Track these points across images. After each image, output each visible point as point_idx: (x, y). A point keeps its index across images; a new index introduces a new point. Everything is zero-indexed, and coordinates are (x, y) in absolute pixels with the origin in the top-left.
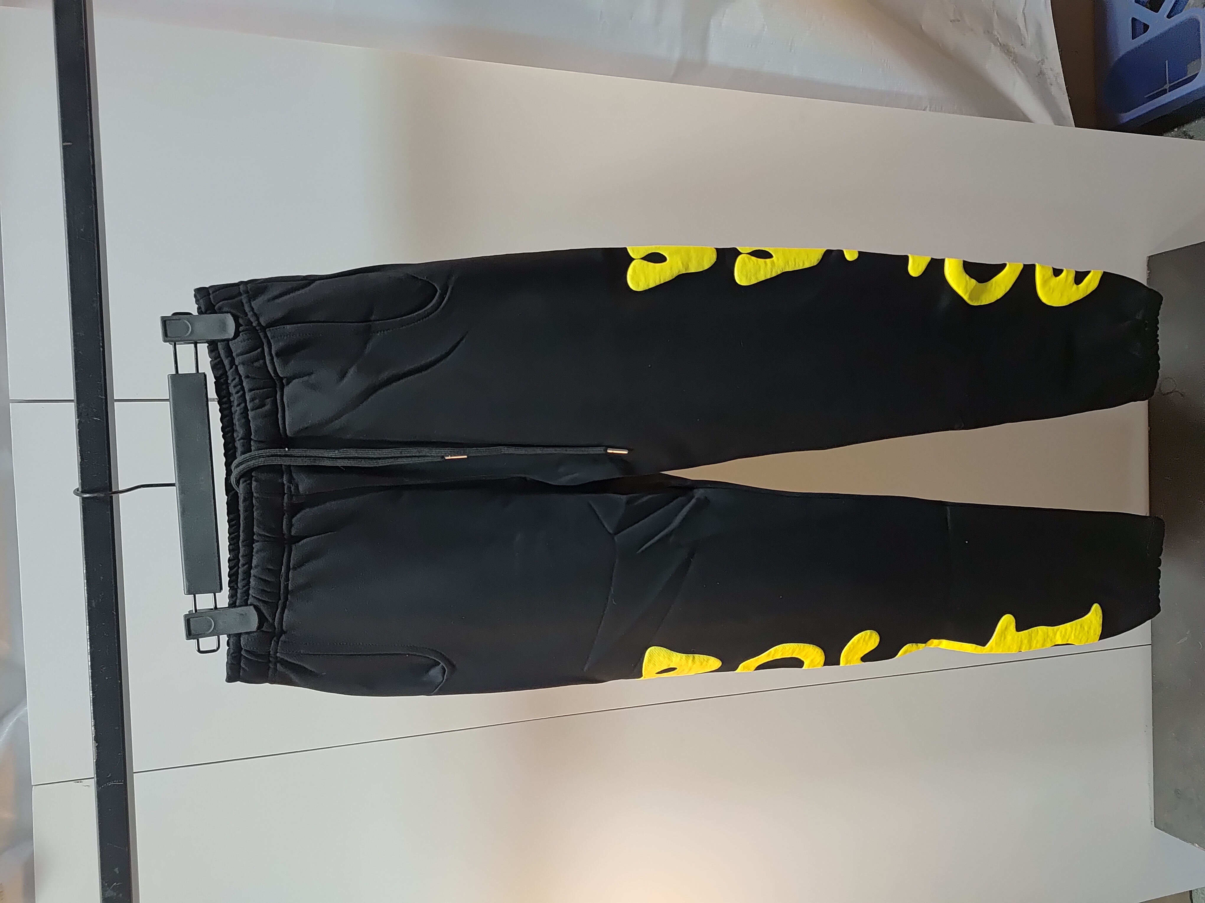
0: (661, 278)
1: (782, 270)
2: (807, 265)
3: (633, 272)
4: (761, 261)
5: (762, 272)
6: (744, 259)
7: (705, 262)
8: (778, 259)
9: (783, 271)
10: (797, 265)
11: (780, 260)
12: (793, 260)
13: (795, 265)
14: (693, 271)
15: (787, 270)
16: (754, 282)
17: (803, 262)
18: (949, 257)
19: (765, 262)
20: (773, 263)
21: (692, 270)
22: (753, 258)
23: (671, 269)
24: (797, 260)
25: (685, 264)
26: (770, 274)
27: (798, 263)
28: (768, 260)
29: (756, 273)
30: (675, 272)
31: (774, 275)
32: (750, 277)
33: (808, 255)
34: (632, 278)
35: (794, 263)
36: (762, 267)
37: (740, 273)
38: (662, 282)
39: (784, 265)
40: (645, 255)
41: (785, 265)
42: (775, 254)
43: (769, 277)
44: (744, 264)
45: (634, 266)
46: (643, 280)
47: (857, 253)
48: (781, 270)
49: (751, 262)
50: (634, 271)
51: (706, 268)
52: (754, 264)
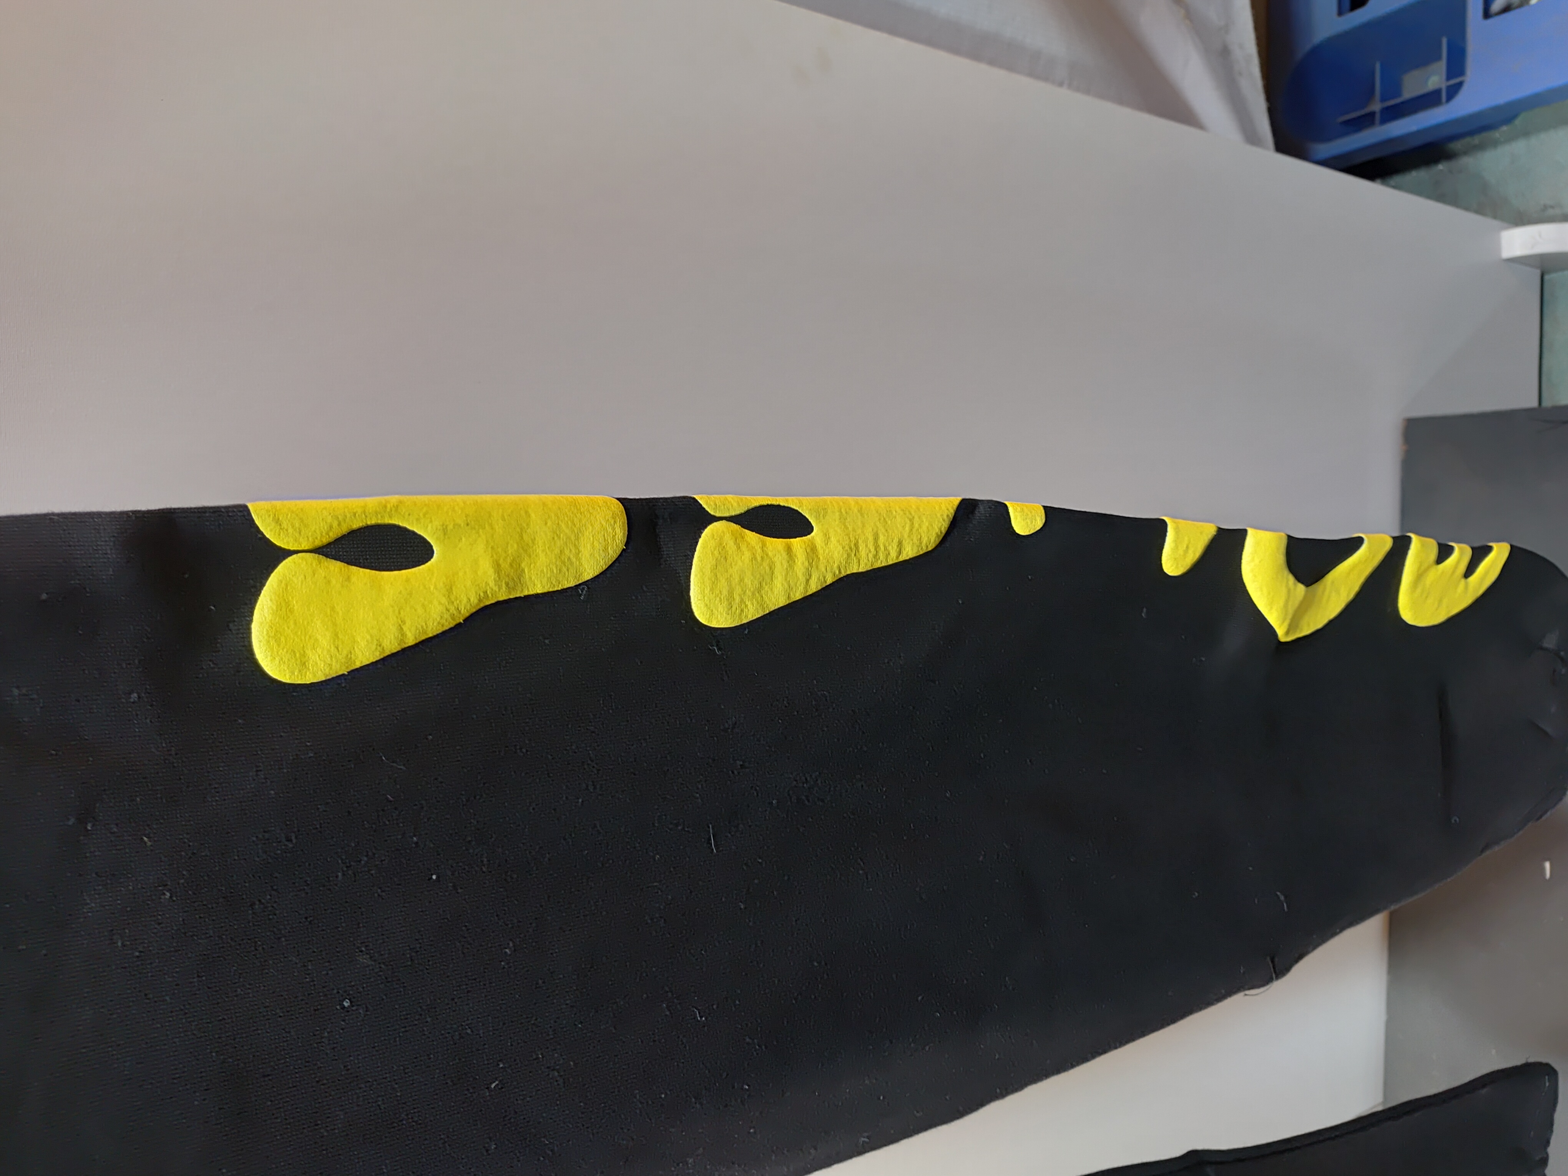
0: (405, 628)
1: (840, 572)
2: (909, 552)
3: (279, 607)
4: (776, 545)
5: (779, 584)
6: (721, 538)
7: (585, 552)
8: (827, 539)
9: (843, 574)
10: (881, 556)
11: (833, 540)
12: (871, 539)
13: (876, 556)
14: (539, 590)
15: (854, 569)
16: (752, 613)
17: (900, 543)
18: (1257, 527)
19: (789, 549)
20: (812, 550)
21: (537, 585)
22: (752, 537)
23: (450, 590)
24: (882, 539)
25: (505, 565)
26: (801, 588)
27: (885, 549)
28: (797, 543)
29: (760, 589)
30: (465, 600)
31: (814, 587)
32: (742, 601)
33: (911, 520)
34: (275, 636)
35: (873, 550)
36: (778, 565)
37: (707, 591)
38: (411, 641)
39: (845, 556)
40: (333, 536)
41: (849, 556)
42: (817, 518)
43: (798, 596)
44: (722, 559)
45: (286, 585)
46: (324, 641)
47: (1042, 512)
48: (837, 572)
49: (744, 548)
50: (284, 607)
51: (589, 573)
52: (754, 558)
